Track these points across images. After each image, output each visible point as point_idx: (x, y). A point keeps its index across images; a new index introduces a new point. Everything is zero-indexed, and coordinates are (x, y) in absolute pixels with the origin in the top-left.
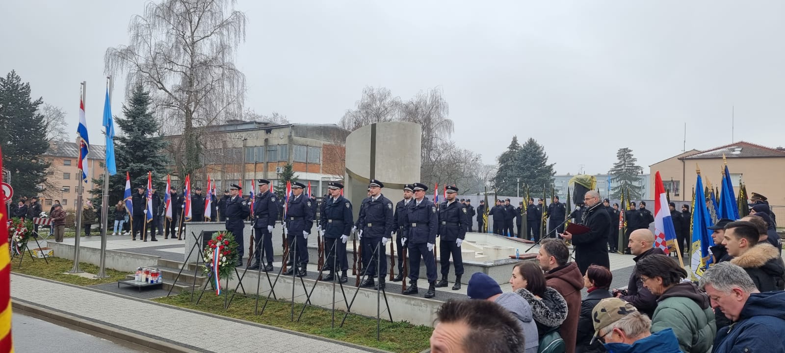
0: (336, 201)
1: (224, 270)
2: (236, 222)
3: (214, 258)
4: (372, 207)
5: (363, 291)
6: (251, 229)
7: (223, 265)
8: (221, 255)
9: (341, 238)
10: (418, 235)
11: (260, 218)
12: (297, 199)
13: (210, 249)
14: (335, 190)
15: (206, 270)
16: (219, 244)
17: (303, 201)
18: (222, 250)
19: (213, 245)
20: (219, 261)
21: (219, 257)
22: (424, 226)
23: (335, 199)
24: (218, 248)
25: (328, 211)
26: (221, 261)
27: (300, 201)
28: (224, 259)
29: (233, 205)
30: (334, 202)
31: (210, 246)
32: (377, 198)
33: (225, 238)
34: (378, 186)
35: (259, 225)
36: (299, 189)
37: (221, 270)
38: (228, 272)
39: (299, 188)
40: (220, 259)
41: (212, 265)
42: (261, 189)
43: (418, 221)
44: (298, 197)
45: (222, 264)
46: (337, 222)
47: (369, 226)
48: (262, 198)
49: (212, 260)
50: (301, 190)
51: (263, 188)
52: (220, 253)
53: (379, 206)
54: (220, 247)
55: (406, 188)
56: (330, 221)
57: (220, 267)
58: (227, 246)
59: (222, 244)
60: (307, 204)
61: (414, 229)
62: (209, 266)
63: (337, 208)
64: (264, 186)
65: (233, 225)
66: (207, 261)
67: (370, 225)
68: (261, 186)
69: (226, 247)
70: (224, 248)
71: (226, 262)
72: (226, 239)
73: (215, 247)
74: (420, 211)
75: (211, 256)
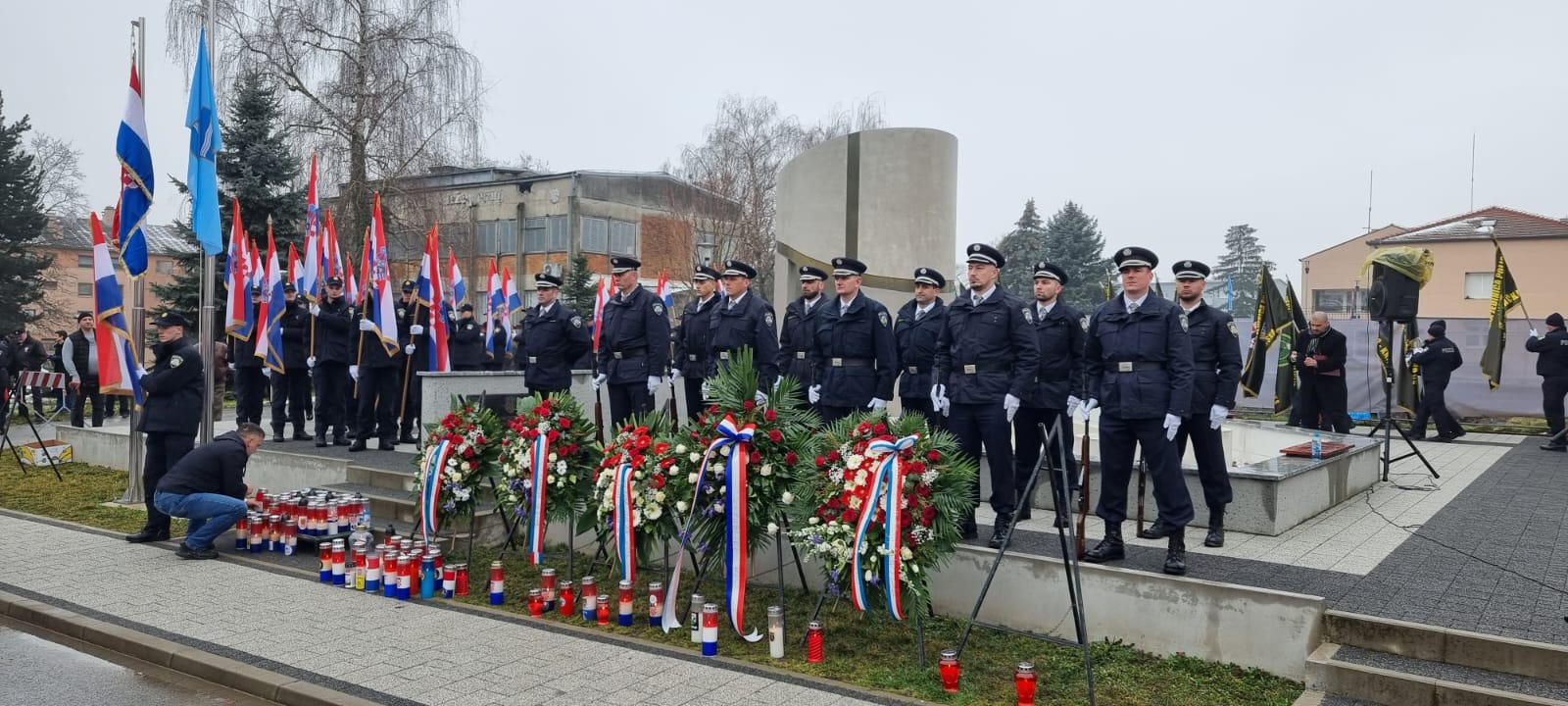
0: (849, 308)
1: (562, 497)
2: (555, 370)
3: (532, 466)
4: (975, 319)
5: (970, 555)
6: (595, 387)
7: (560, 484)
8: (553, 457)
9: (870, 406)
10: (1139, 394)
11: (625, 357)
12: (736, 306)
13: (522, 441)
14: (845, 278)
15: (512, 498)
16: (543, 426)
17: (752, 312)
18: (554, 443)
19: (526, 429)
20: (547, 472)
21: (547, 461)
22: (1152, 369)
23: (845, 304)
24: (543, 438)
25: (829, 336)
26: (554, 472)
27: (745, 311)
28: (562, 467)
29: (547, 326)
30: (843, 312)
31: (519, 431)
32: (986, 295)
33: (557, 410)
34: (991, 263)
35: (626, 377)
36: (740, 279)
37: (552, 498)
38: (573, 501)
39: (740, 275)
40: (550, 466)
41: (527, 484)
42: (622, 282)
43: (1141, 356)
44: (737, 301)
45: (557, 480)
46: (855, 364)
47: (967, 372)
48: (626, 306)
49: (527, 470)
50: (746, 283)
51: (625, 281)
52: (548, 453)
53: (995, 317)
54: (547, 434)
55: (1038, 273)
56: (837, 362)
57: (549, 489)
58: (567, 431)
59: (551, 425)
60: (764, 318)
61: (1128, 380)
62: (518, 488)
63: (855, 328)
64: (627, 274)
65: (547, 377)
66: (512, 473)
67: (970, 369)
68: (619, 275)
69: (563, 435)
70: (558, 438)
71: (567, 475)
72: (561, 414)
73: (533, 436)
74: (1145, 326)
75: (524, 460)
